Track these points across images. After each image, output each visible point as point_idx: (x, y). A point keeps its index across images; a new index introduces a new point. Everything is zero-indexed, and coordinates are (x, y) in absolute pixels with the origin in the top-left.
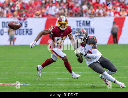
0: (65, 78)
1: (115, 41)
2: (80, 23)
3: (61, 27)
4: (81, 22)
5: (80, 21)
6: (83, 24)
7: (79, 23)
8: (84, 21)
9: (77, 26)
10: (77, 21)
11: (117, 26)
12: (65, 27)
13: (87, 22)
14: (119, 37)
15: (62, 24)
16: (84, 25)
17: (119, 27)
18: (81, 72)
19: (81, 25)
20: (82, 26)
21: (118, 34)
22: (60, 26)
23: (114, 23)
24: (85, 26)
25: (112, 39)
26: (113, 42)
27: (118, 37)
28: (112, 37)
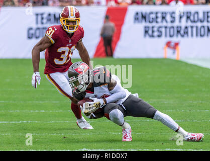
0: (14, 122)
1: (109, 51)
2: (42, 19)
3: (67, 27)
4: (45, 16)
5: (42, 14)
6: (49, 20)
7: (40, 17)
8: (50, 15)
9: (37, 23)
10: (37, 15)
11: (112, 24)
12: (75, 28)
13: (55, 15)
14: (116, 43)
15: (68, 22)
16: (49, 22)
17: (116, 25)
18: (43, 111)
19: (45, 21)
20: (46, 23)
21: (114, 39)
22: (65, 25)
23: (107, 17)
24: (51, 23)
25: (103, 49)
26: (104, 54)
27: (113, 45)
28: (102, 44)
